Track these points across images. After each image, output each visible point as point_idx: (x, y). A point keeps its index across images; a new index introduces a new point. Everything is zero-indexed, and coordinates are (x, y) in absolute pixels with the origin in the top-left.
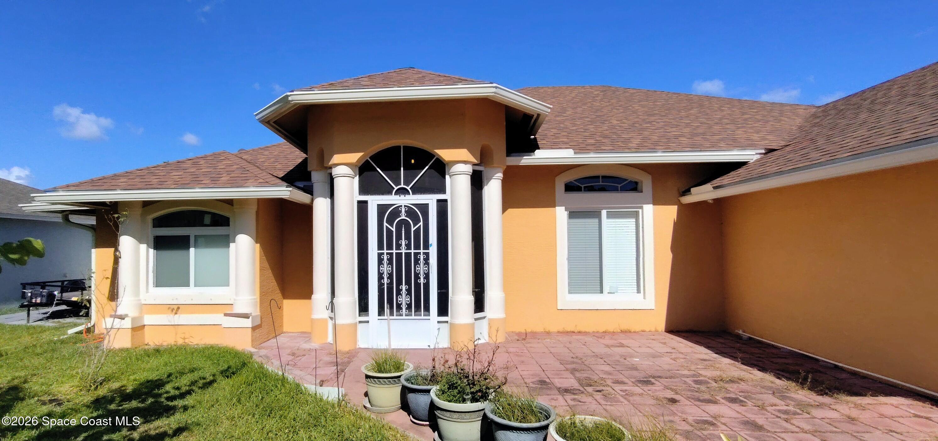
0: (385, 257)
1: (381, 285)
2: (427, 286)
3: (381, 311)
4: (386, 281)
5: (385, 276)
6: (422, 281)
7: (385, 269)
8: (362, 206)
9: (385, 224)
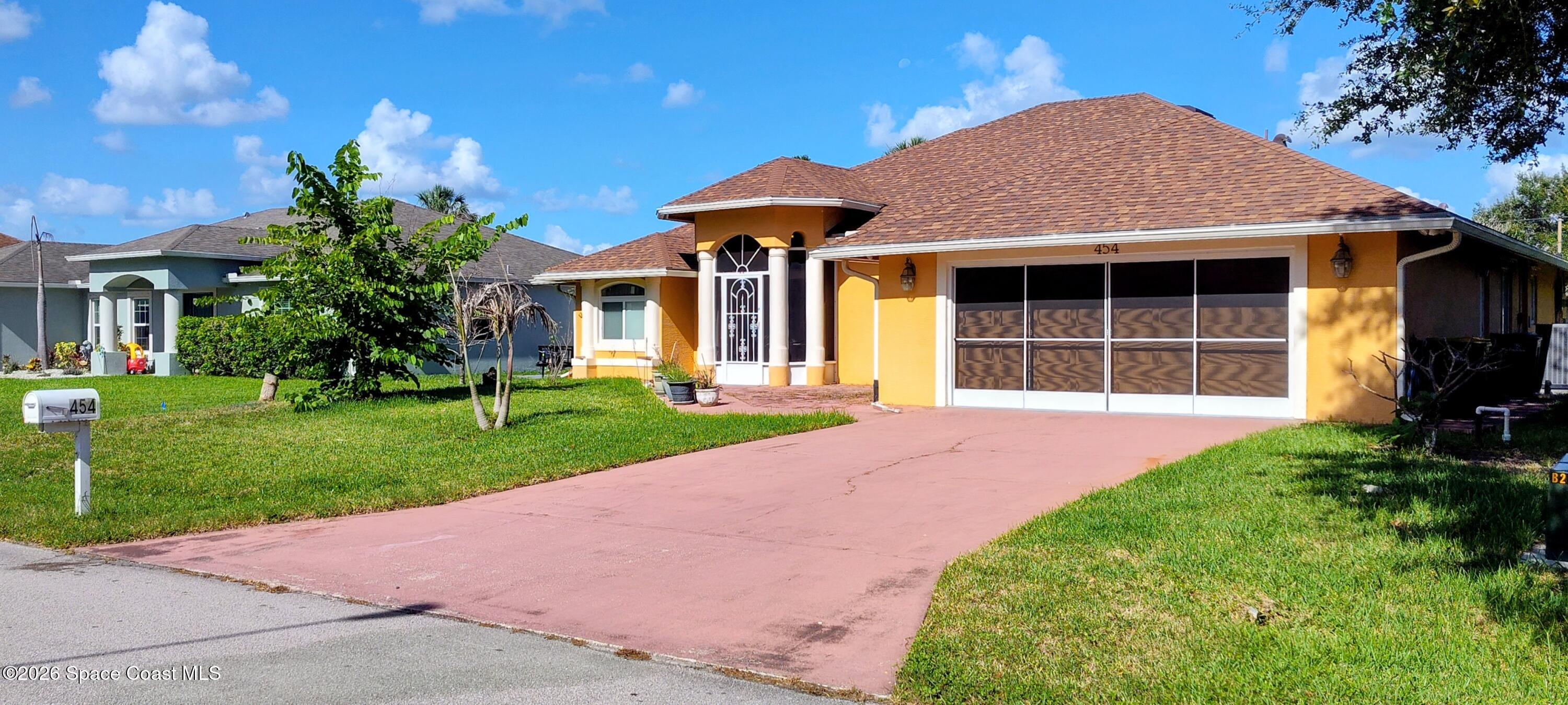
0: (732, 318)
1: (729, 339)
2: (756, 338)
3: (729, 359)
4: (732, 336)
5: (731, 331)
6: (754, 336)
7: (732, 326)
8: (718, 280)
9: (732, 294)
